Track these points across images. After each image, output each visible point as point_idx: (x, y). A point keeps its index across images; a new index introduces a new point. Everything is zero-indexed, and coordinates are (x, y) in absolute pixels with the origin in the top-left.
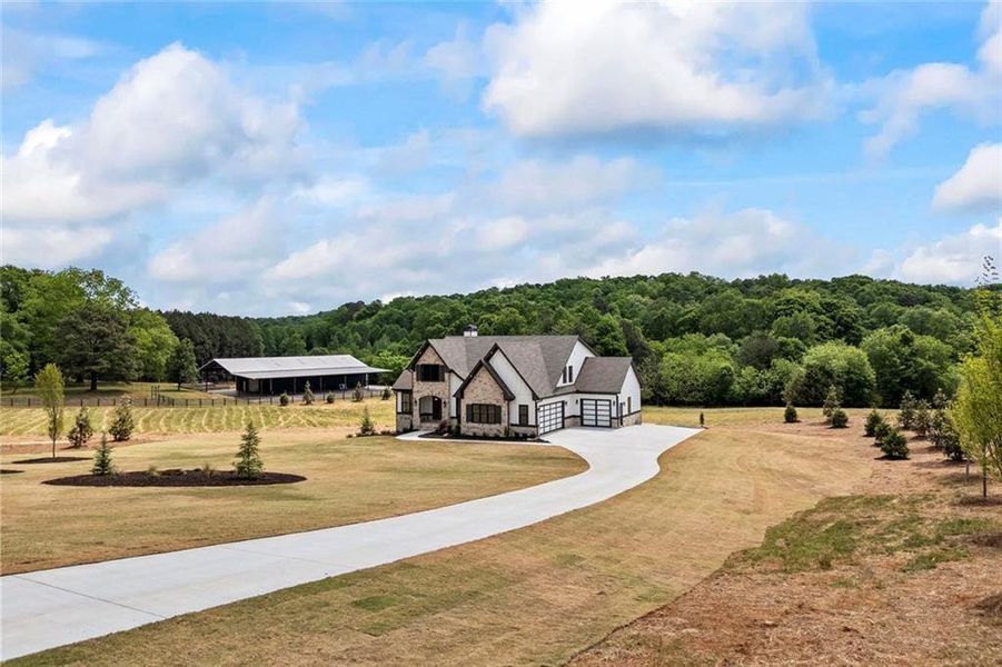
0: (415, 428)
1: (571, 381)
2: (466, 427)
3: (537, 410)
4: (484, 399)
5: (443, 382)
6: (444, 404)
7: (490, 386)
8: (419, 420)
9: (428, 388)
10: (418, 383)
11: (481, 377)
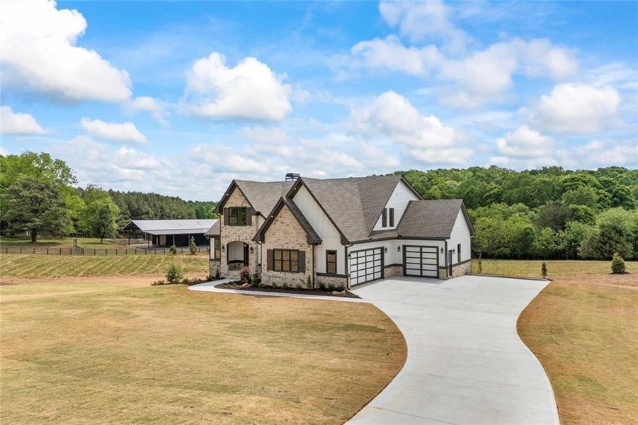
0: (221, 276)
1: (392, 225)
2: (268, 277)
3: (347, 256)
4: (287, 243)
5: (250, 226)
6: (250, 250)
7: (293, 228)
8: (227, 267)
9: (236, 233)
10: (225, 227)
11: (283, 217)
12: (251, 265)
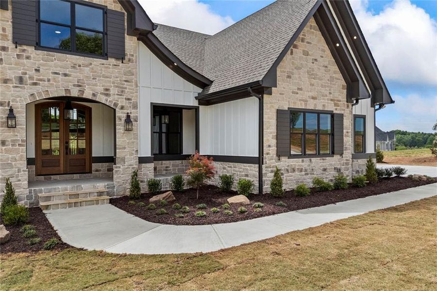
4: (314, 98)
5: (119, 62)
6: (123, 121)
7: (324, 68)
8: (26, 177)
9: (66, 75)
10: (18, 51)
11: (308, 43)
12: (123, 160)
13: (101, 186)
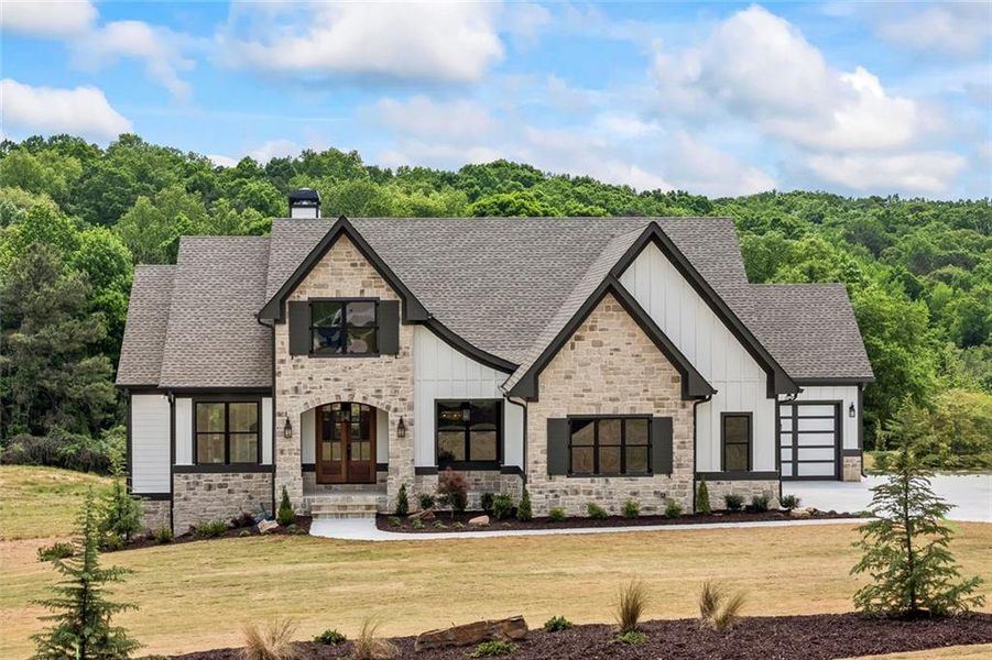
0: (299, 512)
3: (777, 427)
4: (612, 400)
5: (393, 358)
6: (396, 426)
7: (634, 358)
8: (301, 486)
9: (336, 380)
10: (294, 362)
11: (601, 330)
12: (397, 471)
13: (372, 499)
